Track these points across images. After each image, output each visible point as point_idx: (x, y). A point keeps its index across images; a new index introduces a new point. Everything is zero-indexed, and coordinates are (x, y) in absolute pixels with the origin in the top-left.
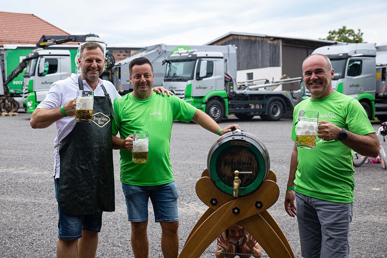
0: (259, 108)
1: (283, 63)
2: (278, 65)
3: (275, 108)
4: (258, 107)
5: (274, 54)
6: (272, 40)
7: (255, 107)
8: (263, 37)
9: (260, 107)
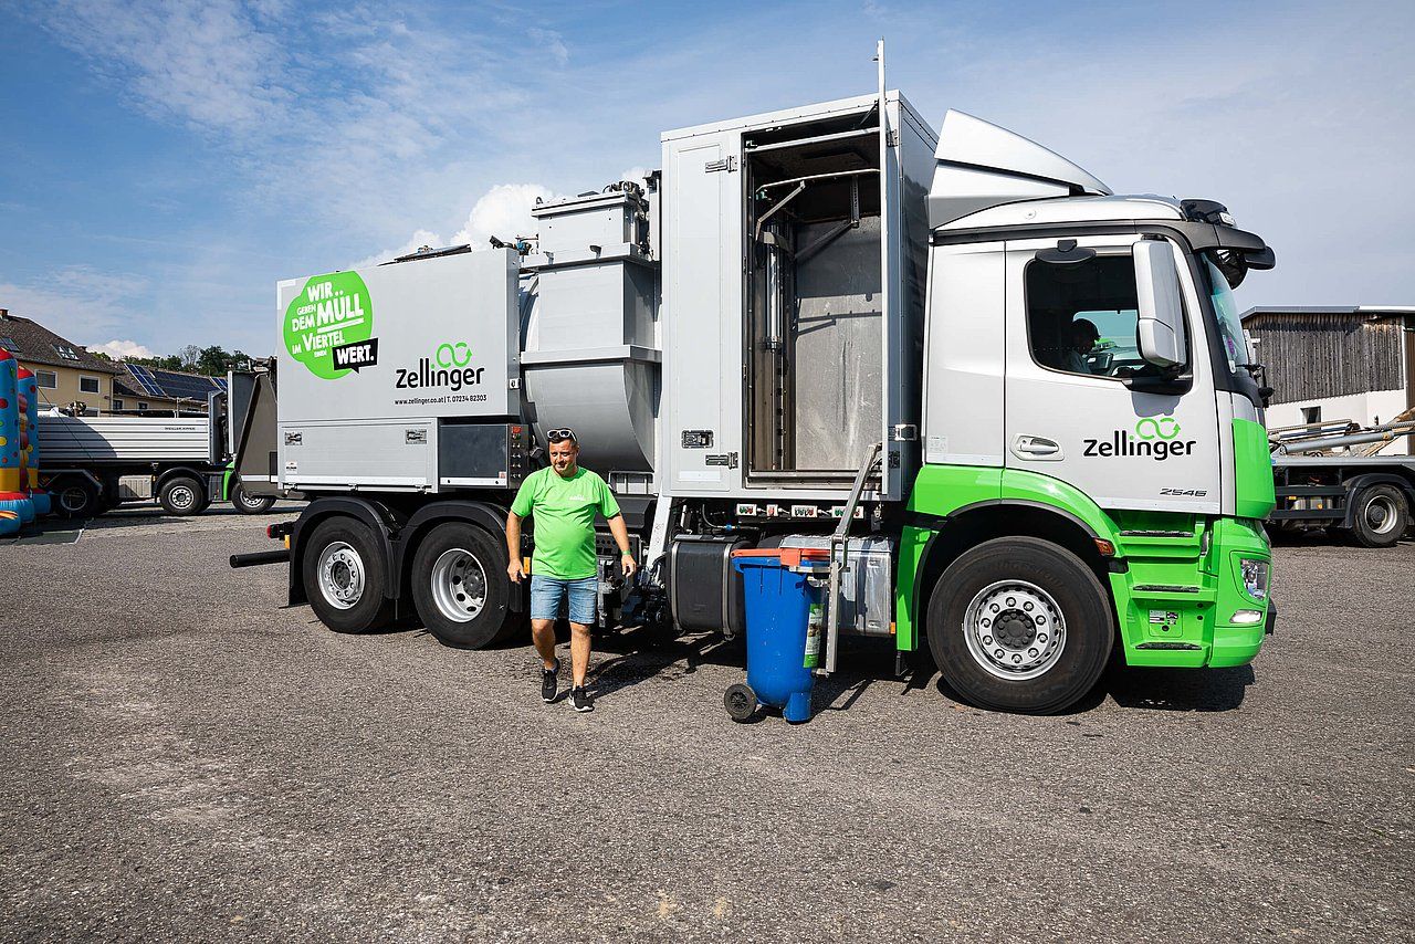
0: (1320, 507)
1: (1408, 379)
2: (1393, 385)
3: (1377, 508)
4: (1317, 504)
5: (1382, 356)
6: (1376, 321)
7: (1308, 505)
8: (1348, 315)
9: (1325, 505)
